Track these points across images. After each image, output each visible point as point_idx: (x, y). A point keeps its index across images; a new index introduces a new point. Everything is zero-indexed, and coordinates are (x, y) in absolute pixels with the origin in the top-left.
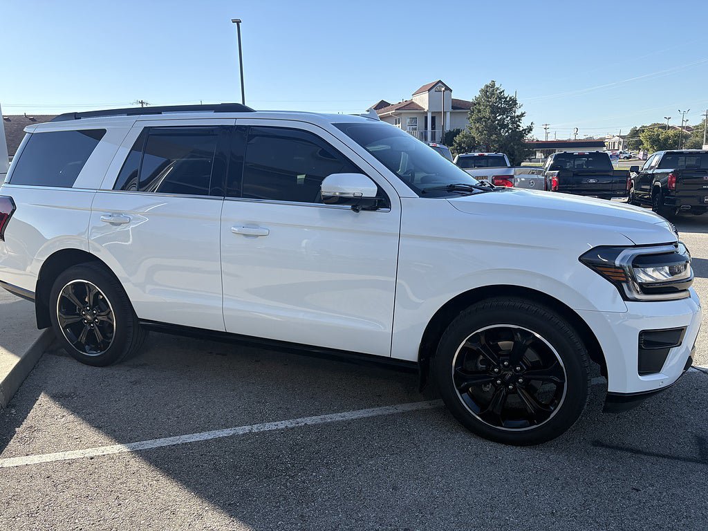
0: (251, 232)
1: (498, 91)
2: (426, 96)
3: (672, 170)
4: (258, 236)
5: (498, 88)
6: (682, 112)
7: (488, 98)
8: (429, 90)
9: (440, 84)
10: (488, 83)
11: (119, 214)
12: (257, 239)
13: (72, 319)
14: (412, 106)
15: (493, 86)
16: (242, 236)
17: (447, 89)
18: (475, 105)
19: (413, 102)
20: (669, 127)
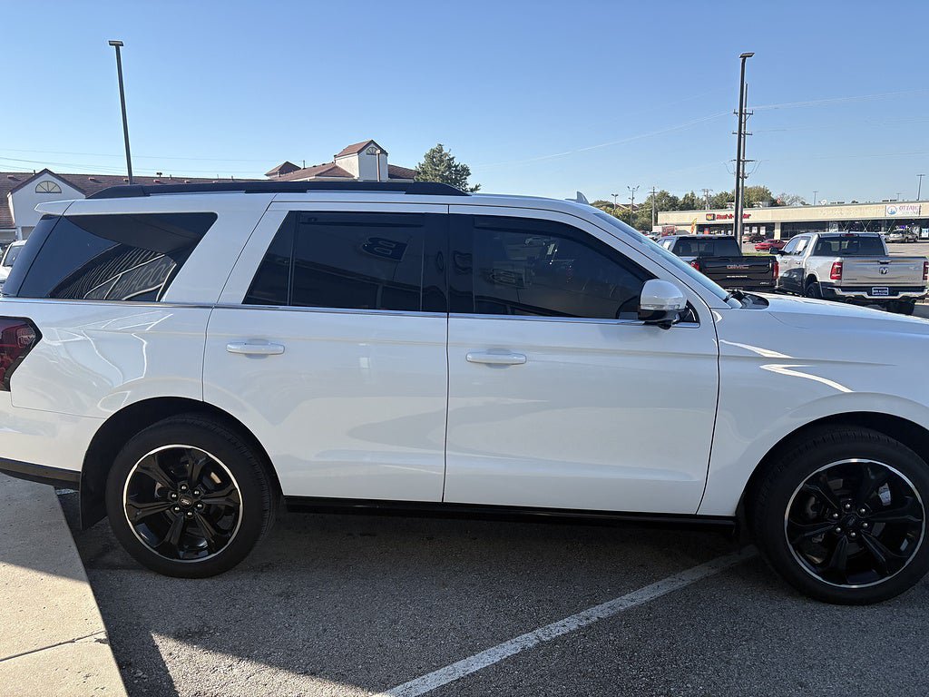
0: (497, 359)
1: (447, 158)
2: (354, 159)
3: (695, 258)
4: (507, 365)
5: (446, 155)
6: (631, 189)
7: (435, 165)
8: (359, 152)
9: (372, 145)
10: (435, 146)
11: (263, 341)
12: (508, 369)
13: (149, 509)
14: (336, 171)
15: (441, 151)
16: (485, 366)
17: (383, 152)
18: (419, 173)
19: (337, 167)
20: (617, 206)
